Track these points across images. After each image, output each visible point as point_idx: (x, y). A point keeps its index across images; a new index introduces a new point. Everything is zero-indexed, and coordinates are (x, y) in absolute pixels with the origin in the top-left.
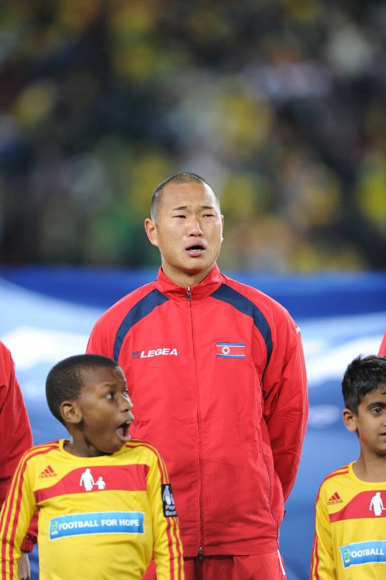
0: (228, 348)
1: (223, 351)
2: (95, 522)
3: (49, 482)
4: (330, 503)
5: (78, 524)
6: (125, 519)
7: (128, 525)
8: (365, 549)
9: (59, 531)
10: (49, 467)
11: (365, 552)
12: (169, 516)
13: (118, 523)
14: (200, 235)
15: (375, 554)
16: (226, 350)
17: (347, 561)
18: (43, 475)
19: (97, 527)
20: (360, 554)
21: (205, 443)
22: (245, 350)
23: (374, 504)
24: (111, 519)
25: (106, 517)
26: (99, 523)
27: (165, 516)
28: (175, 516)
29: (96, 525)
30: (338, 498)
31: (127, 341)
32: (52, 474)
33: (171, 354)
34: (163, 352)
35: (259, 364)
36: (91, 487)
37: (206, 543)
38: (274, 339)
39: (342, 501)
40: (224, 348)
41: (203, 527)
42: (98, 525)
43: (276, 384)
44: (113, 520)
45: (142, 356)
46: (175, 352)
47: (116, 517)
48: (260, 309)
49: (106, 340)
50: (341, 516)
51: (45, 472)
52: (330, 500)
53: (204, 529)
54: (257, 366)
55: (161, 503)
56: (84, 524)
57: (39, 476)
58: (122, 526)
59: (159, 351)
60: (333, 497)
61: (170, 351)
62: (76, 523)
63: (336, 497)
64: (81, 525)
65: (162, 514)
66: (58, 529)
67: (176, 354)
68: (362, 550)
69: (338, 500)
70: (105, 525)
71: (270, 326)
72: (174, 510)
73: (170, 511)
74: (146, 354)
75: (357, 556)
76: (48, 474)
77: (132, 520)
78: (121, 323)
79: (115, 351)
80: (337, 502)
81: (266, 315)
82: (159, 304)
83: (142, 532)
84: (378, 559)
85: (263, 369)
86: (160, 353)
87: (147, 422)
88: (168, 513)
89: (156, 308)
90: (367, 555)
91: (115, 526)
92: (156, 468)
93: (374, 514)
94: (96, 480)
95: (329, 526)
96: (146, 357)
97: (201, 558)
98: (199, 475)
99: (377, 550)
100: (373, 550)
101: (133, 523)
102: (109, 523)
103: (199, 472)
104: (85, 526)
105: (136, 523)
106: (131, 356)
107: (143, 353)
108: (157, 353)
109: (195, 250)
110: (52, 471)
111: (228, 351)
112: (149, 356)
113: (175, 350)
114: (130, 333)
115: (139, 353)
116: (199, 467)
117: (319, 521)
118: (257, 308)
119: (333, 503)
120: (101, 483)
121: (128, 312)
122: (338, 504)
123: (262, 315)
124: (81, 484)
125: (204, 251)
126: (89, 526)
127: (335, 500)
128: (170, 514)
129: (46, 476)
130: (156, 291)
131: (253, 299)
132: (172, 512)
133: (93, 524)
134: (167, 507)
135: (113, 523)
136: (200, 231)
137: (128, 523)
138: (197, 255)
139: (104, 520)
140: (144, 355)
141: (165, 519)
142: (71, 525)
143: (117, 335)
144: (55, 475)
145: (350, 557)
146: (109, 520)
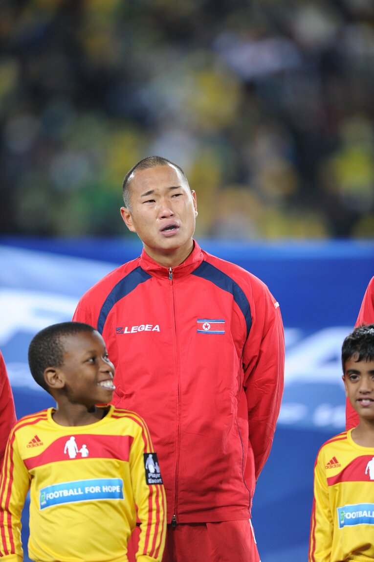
0: (208, 324)
1: (204, 327)
2: (79, 490)
3: (36, 452)
4: (328, 467)
5: (63, 493)
6: (108, 486)
7: (110, 491)
8: (358, 510)
9: (47, 501)
10: (36, 437)
11: (358, 514)
12: (152, 484)
13: (101, 490)
14: (172, 215)
15: (367, 516)
16: (206, 326)
17: (342, 522)
18: (30, 444)
19: (81, 495)
20: (354, 515)
21: (184, 415)
22: (225, 325)
23: (370, 468)
24: (95, 486)
25: (91, 484)
26: (83, 490)
27: (148, 483)
28: (160, 484)
29: (80, 493)
30: (336, 462)
31: (111, 317)
32: (39, 443)
33: (153, 330)
34: (146, 328)
35: (239, 338)
36: (75, 454)
37: (179, 511)
38: (253, 314)
39: (340, 466)
40: (205, 324)
41: (177, 496)
42: (82, 493)
43: (255, 357)
44: (97, 487)
45: (126, 332)
46: (157, 328)
47: (100, 484)
48: (240, 285)
49: (90, 315)
50: (339, 479)
51: (32, 442)
52: (329, 464)
53: (179, 497)
54: (236, 341)
55: (144, 471)
56: (68, 492)
57: (27, 447)
58: (106, 492)
59: (142, 327)
60: (331, 461)
61: (153, 328)
62: (61, 492)
63: (334, 461)
64: (66, 493)
65: (144, 482)
66: (46, 499)
67: (158, 330)
68: (355, 512)
69: (336, 464)
70: (89, 492)
71: (250, 302)
72: (158, 478)
73: (154, 478)
74: (129, 330)
75: (351, 518)
76: (35, 444)
77: (114, 487)
78: (105, 300)
79: (99, 326)
80: (335, 466)
81: (246, 291)
82: (142, 282)
83: (123, 498)
84: (370, 521)
85: (244, 343)
86: (143, 329)
87: (130, 395)
88: (150, 481)
89: (140, 285)
90: (360, 516)
91: (99, 493)
92: (140, 439)
93: (369, 477)
94: (80, 447)
95: (327, 489)
96: (129, 332)
97: (174, 526)
98: (177, 445)
99: (369, 512)
100: (365, 512)
101: (115, 489)
102: (92, 490)
103: (177, 442)
104: (70, 494)
105: (116, 489)
106: (114, 331)
107: (126, 328)
108: (140, 329)
109: (170, 230)
110: (39, 440)
111: (209, 327)
112: (132, 331)
113: (157, 326)
114: (114, 309)
115: (122, 329)
116: (177, 438)
117: (318, 484)
118: (237, 285)
119: (331, 467)
120: (84, 451)
121: (112, 288)
122: (336, 468)
123: (241, 291)
124: (65, 452)
125: (178, 229)
126: (73, 494)
127: (333, 465)
128: (153, 481)
129: (33, 446)
130: (139, 269)
131: (233, 276)
132: (155, 480)
133: (77, 492)
134: (150, 475)
135: (97, 489)
136: (171, 212)
137: (110, 489)
138: (171, 235)
139: (88, 488)
140: (128, 331)
141: (147, 487)
142: (56, 495)
143: (101, 311)
144: (42, 444)
145: (345, 519)
146: (93, 487)
